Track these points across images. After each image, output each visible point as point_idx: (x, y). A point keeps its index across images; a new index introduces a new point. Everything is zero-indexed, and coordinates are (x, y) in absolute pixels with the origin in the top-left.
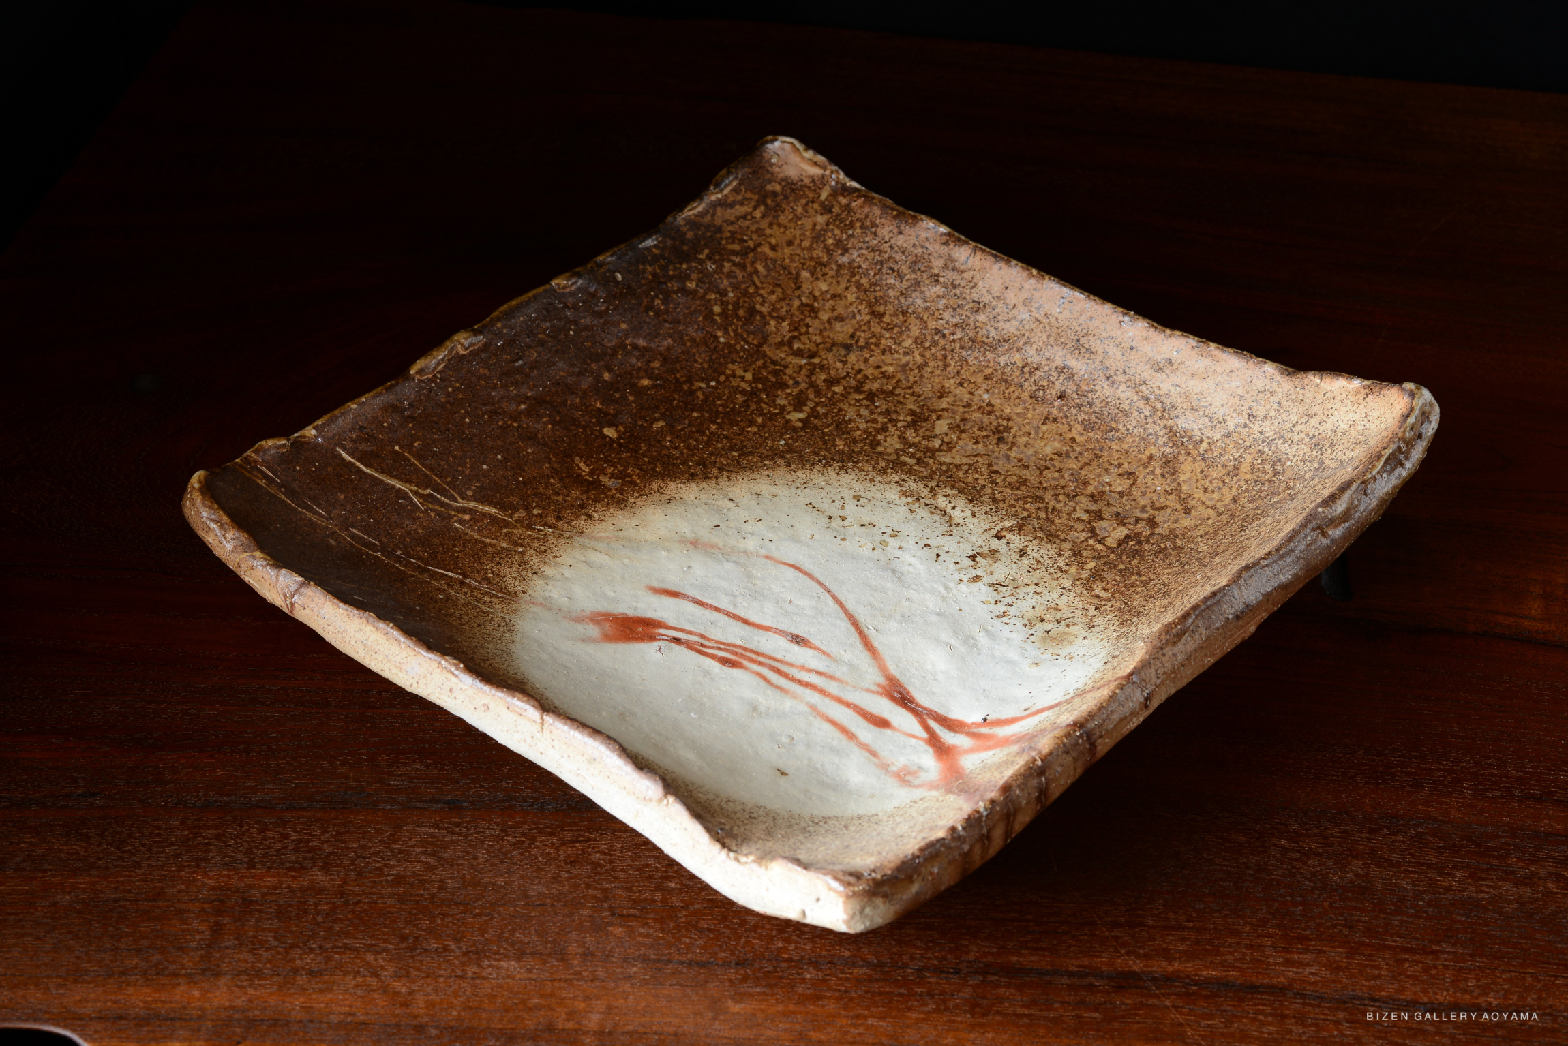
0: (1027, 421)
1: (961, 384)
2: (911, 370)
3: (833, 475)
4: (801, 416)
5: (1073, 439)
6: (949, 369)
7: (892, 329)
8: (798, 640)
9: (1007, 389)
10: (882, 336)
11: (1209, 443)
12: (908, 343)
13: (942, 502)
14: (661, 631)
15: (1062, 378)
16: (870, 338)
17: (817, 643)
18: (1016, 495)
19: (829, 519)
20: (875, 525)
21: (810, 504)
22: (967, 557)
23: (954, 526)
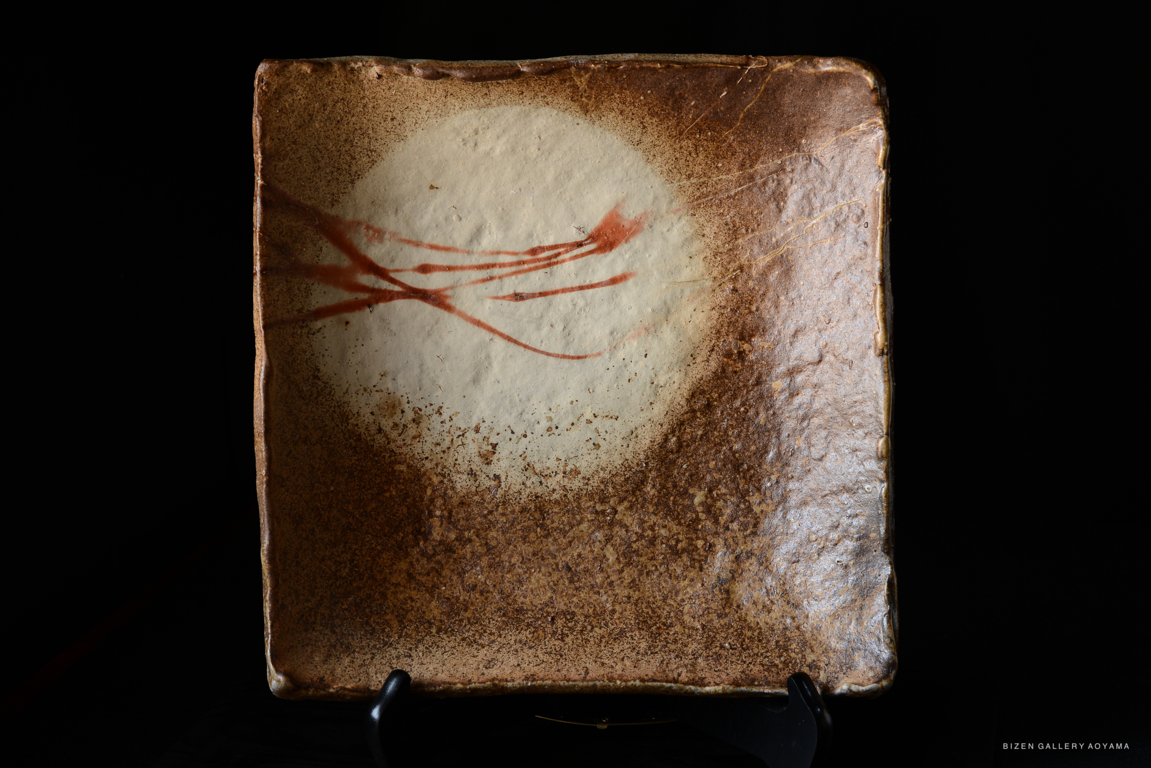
0: (565, 595)
3: (629, 456)
4: (697, 501)
5: (526, 597)
8: (518, 297)
9: (594, 610)
11: (431, 632)
13: (551, 483)
14: (592, 246)
17: (505, 303)
18: (519, 524)
19: (594, 414)
20: (567, 430)
21: (616, 419)
22: (497, 444)
23: (527, 467)
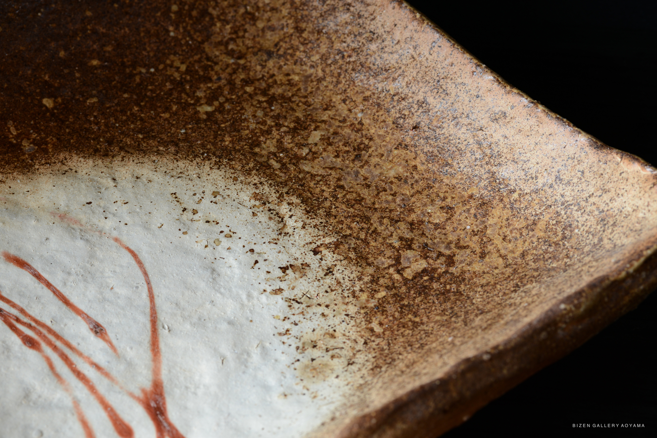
0: (384, 143)
1: (344, 101)
2: (312, 81)
3: (207, 168)
4: (209, 109)
5: (415, 167)
6: (340, 86)
7: (307, 44)
8: (98, 330)
9: (377, 112)
10: (298, 49)
11: (520, 195)
12: (316, 58)
13: (284, 209)
15: (420, 111)
16: (289, 49)
17: (111, 337)
18: (348, 212)
19: (183, 211)
20: (217, 223)
21: (175, 194)
22: (280, 268)
23: (283, 234)
